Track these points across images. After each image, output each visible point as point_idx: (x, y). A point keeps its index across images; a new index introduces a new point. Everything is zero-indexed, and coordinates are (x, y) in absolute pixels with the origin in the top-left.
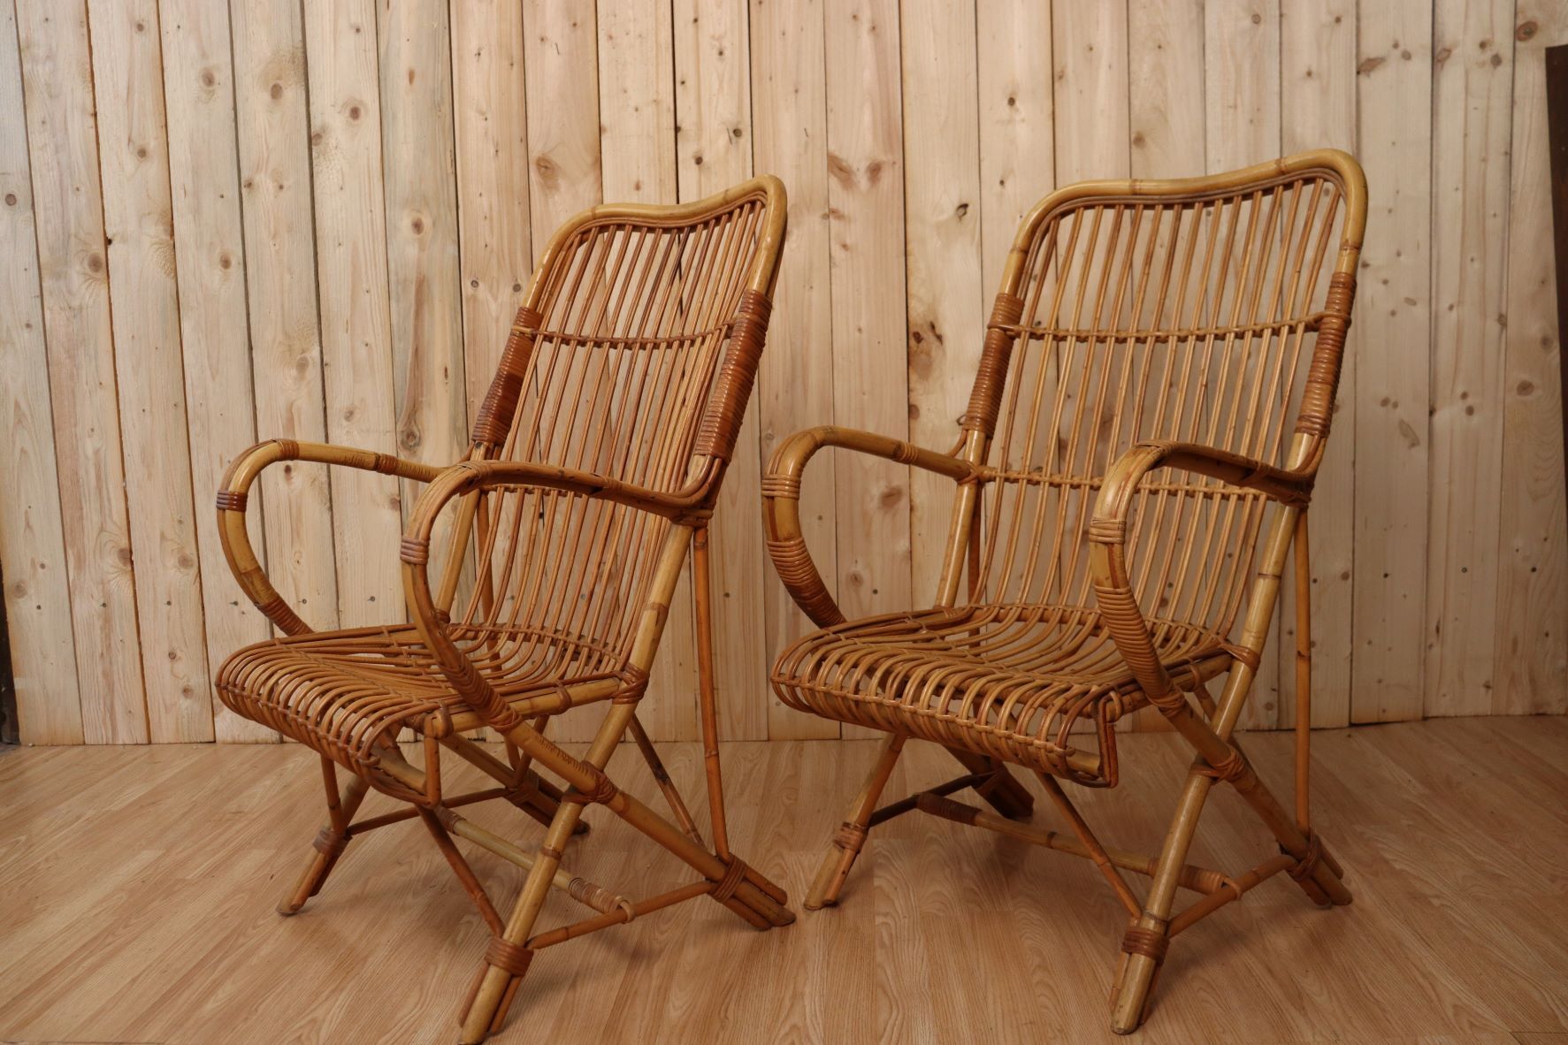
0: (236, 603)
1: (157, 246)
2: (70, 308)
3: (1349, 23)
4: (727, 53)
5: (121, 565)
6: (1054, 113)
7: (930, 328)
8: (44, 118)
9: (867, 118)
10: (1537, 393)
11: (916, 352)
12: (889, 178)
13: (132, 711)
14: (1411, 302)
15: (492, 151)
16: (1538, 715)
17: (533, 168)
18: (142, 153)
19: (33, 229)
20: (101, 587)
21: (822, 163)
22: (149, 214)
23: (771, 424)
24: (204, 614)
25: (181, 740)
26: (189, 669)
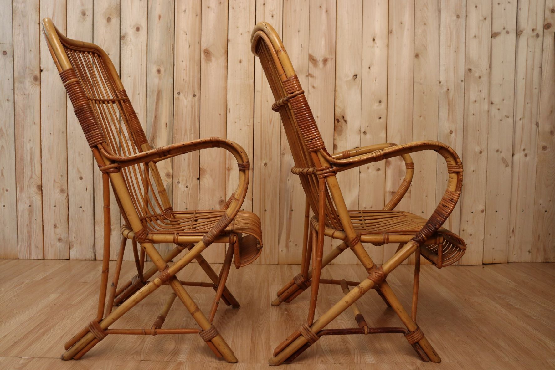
0: (81, 207)
2: (25, 94)
3: (489, 19)
4: (275, 16)
5: (37, 191)
6: (388, 44)
7: (342, 117)
8: (20, 24)
9: (323, 42)
10: (549, 150)
11: (337, 126)
12: (330, 64)
13: (38, 246)
14: (507, 117)
15: (188, 46)
16: (546, 262)
17: (202, 53)
19: (12, 64)
20: (29, 199)
21: (307, 57)
23: (284, 149)
24: (68, 211)
25: (57, 259)
26: (61, 231)
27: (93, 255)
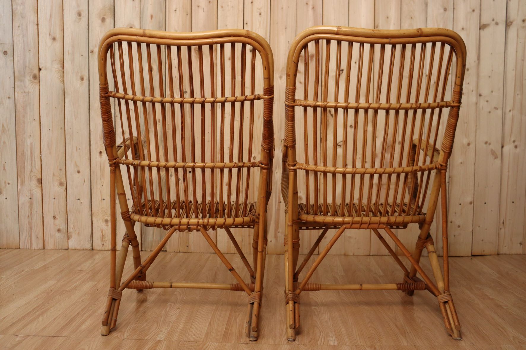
0: (79, 199)
1: (58, 72)
2: (25, 92)
3: (477, 11)
4: (262, 14)
5: (38, 184)
7: (329, 112)
8: (19, 25)
13: (38, 237)
14: (496, 108)
18: (54, 39)
19: (13, 64)
20: (30, 192)
22: (55, 60)
24: (67, 203)
25: (56, 248)
26: (60, 223)
27: (90, 245)
